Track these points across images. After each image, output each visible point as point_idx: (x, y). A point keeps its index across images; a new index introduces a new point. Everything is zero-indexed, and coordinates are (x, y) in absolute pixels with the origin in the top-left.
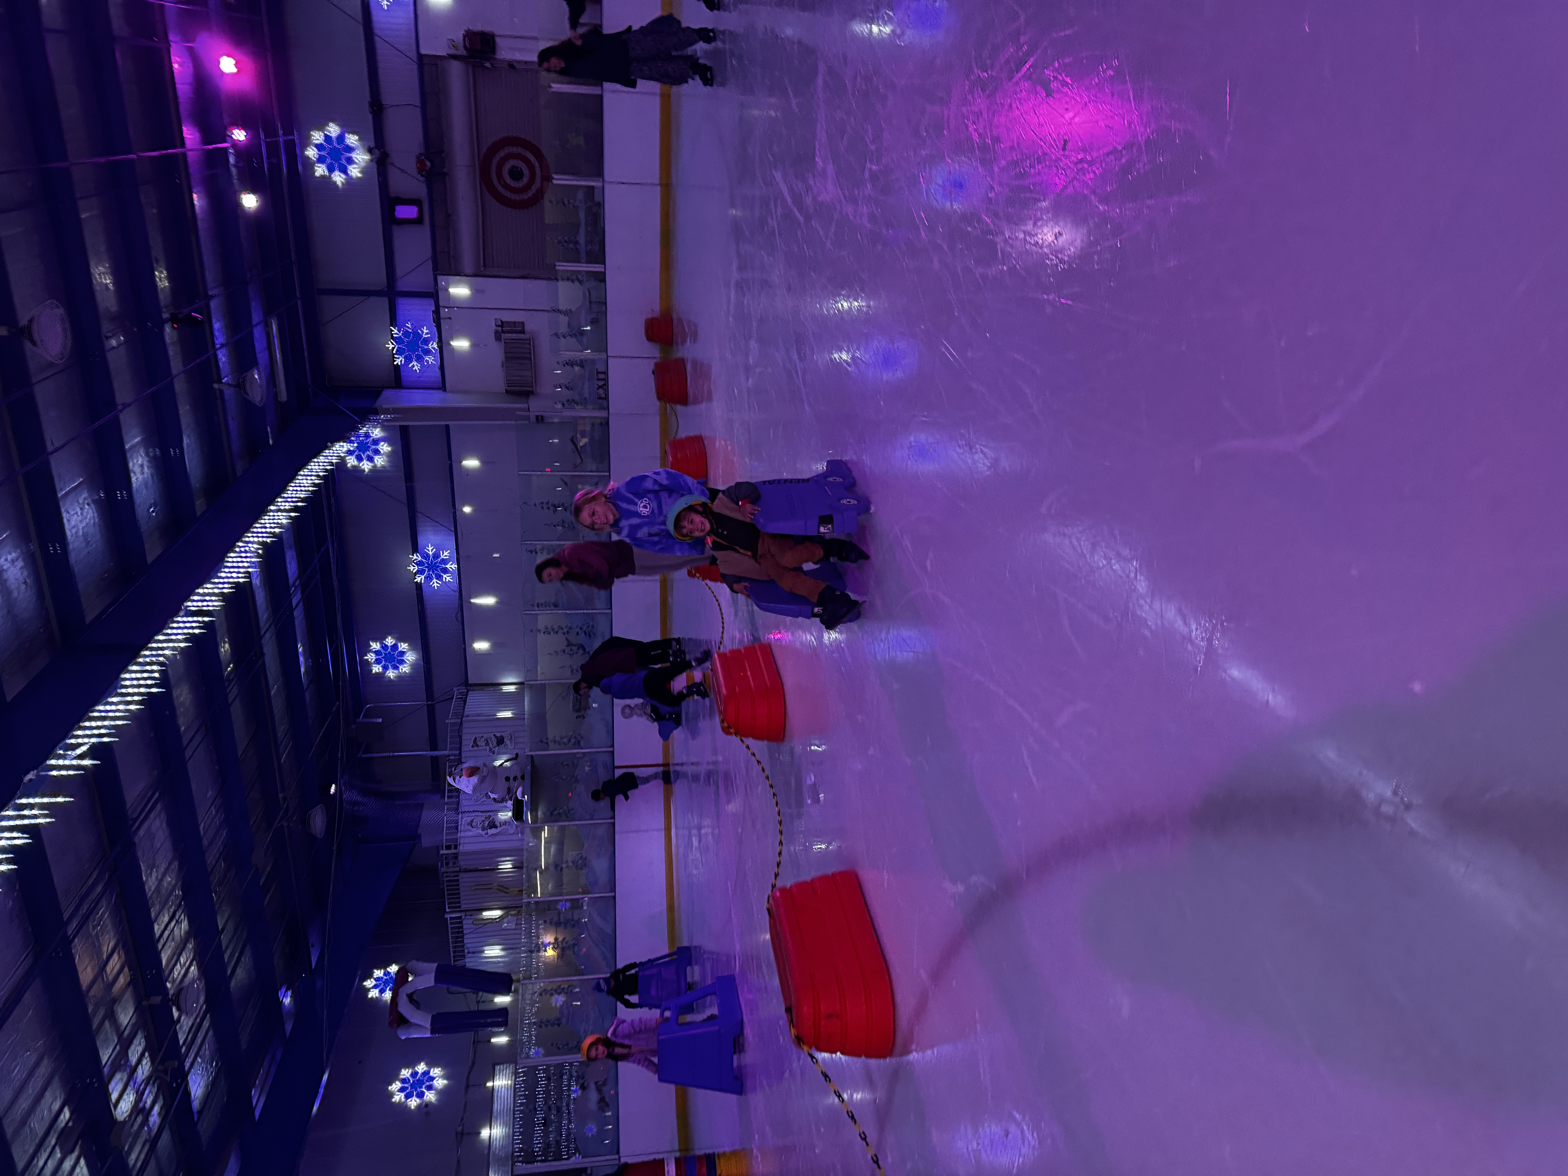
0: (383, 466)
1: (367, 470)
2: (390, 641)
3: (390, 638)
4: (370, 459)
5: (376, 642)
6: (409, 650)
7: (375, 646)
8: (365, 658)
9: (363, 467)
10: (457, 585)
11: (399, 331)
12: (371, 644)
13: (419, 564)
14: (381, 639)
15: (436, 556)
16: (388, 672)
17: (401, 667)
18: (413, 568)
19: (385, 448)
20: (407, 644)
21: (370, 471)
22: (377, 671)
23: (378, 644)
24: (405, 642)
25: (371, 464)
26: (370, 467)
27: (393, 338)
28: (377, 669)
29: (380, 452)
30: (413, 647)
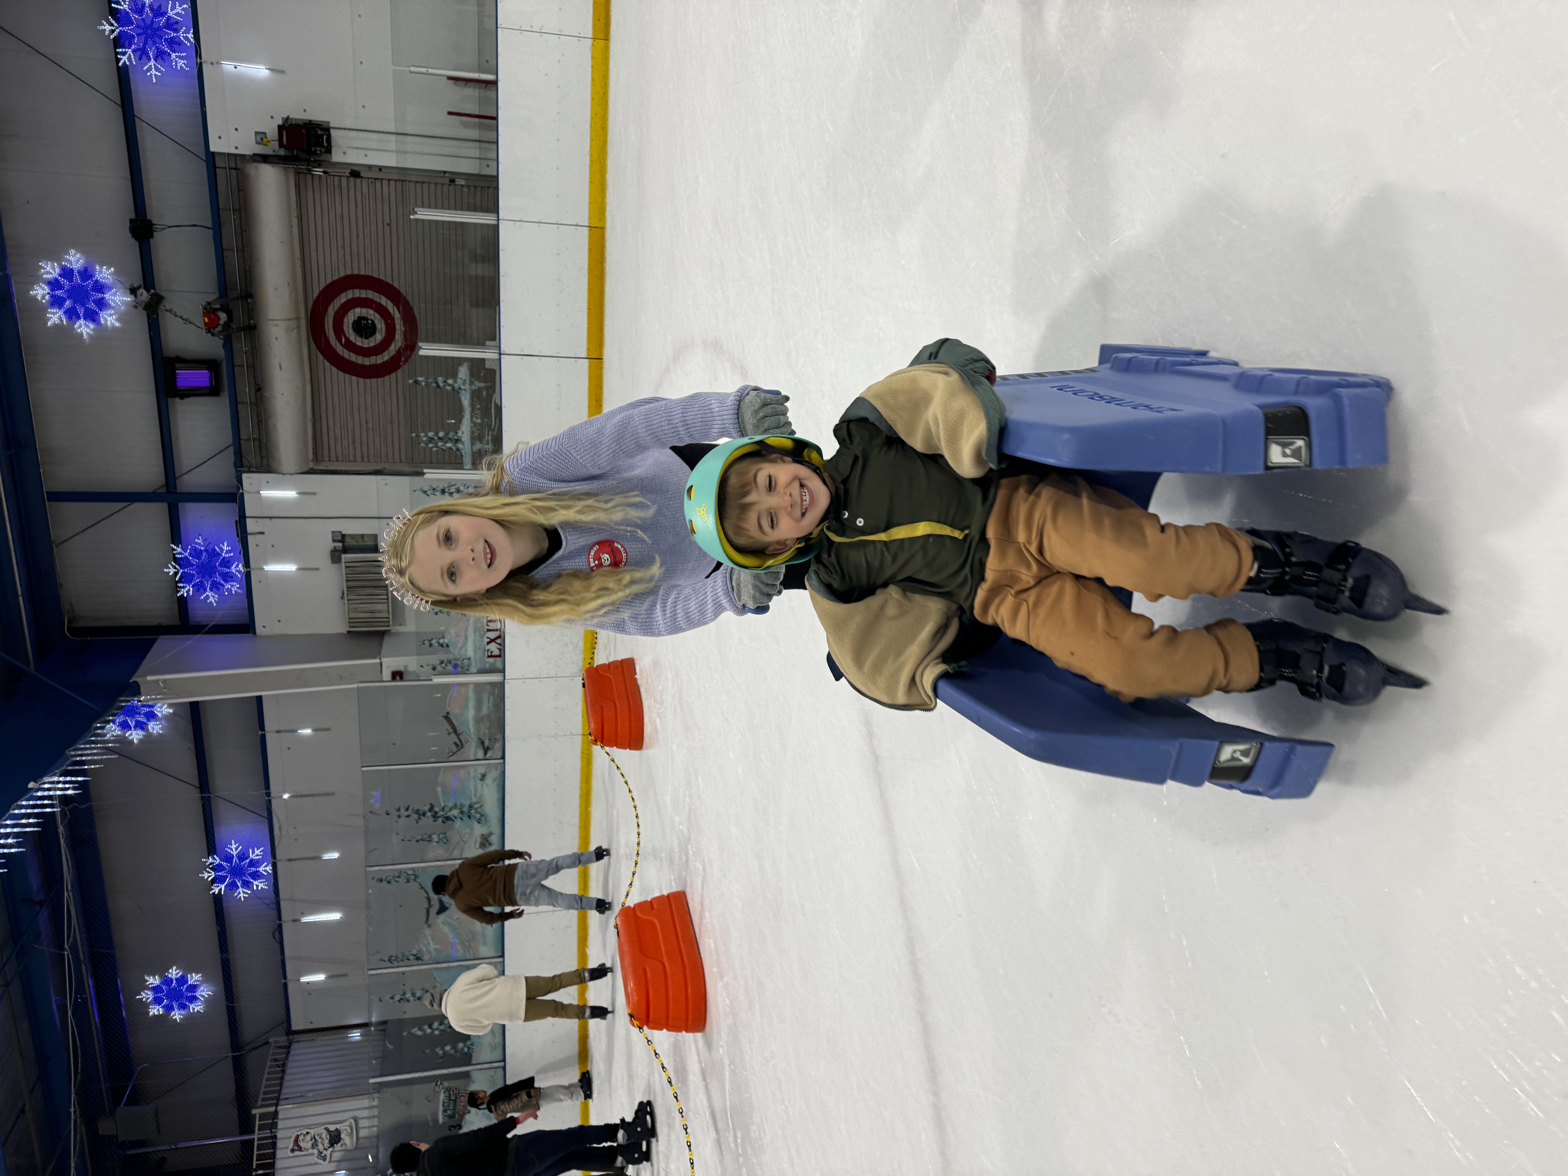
1: (136, 741)
2: (174, 973)
3: (174, 968)
4: (142, 726)
5: (153, 975)
6: (204, 982)
7: (153, 981)
8: (137, 997)
9: (131, 738)
10: (271, 890)
11: (184, 549)
12: (146, 978)
13: (216, 868)
14: (160, 970)
15: (242, 856)
16: (172, 1014)
17: (192, 1006)
18: (208, 876)
19: (163, 710)
20: (200, 975)
21: (142, 742)
22: (157, 1013)
23: (157, 977)
24: (197, 972)
25: (142, 733)
26: (141, 737)
27: (174, 560)
28: (155, 1011)
30: (209, 979)
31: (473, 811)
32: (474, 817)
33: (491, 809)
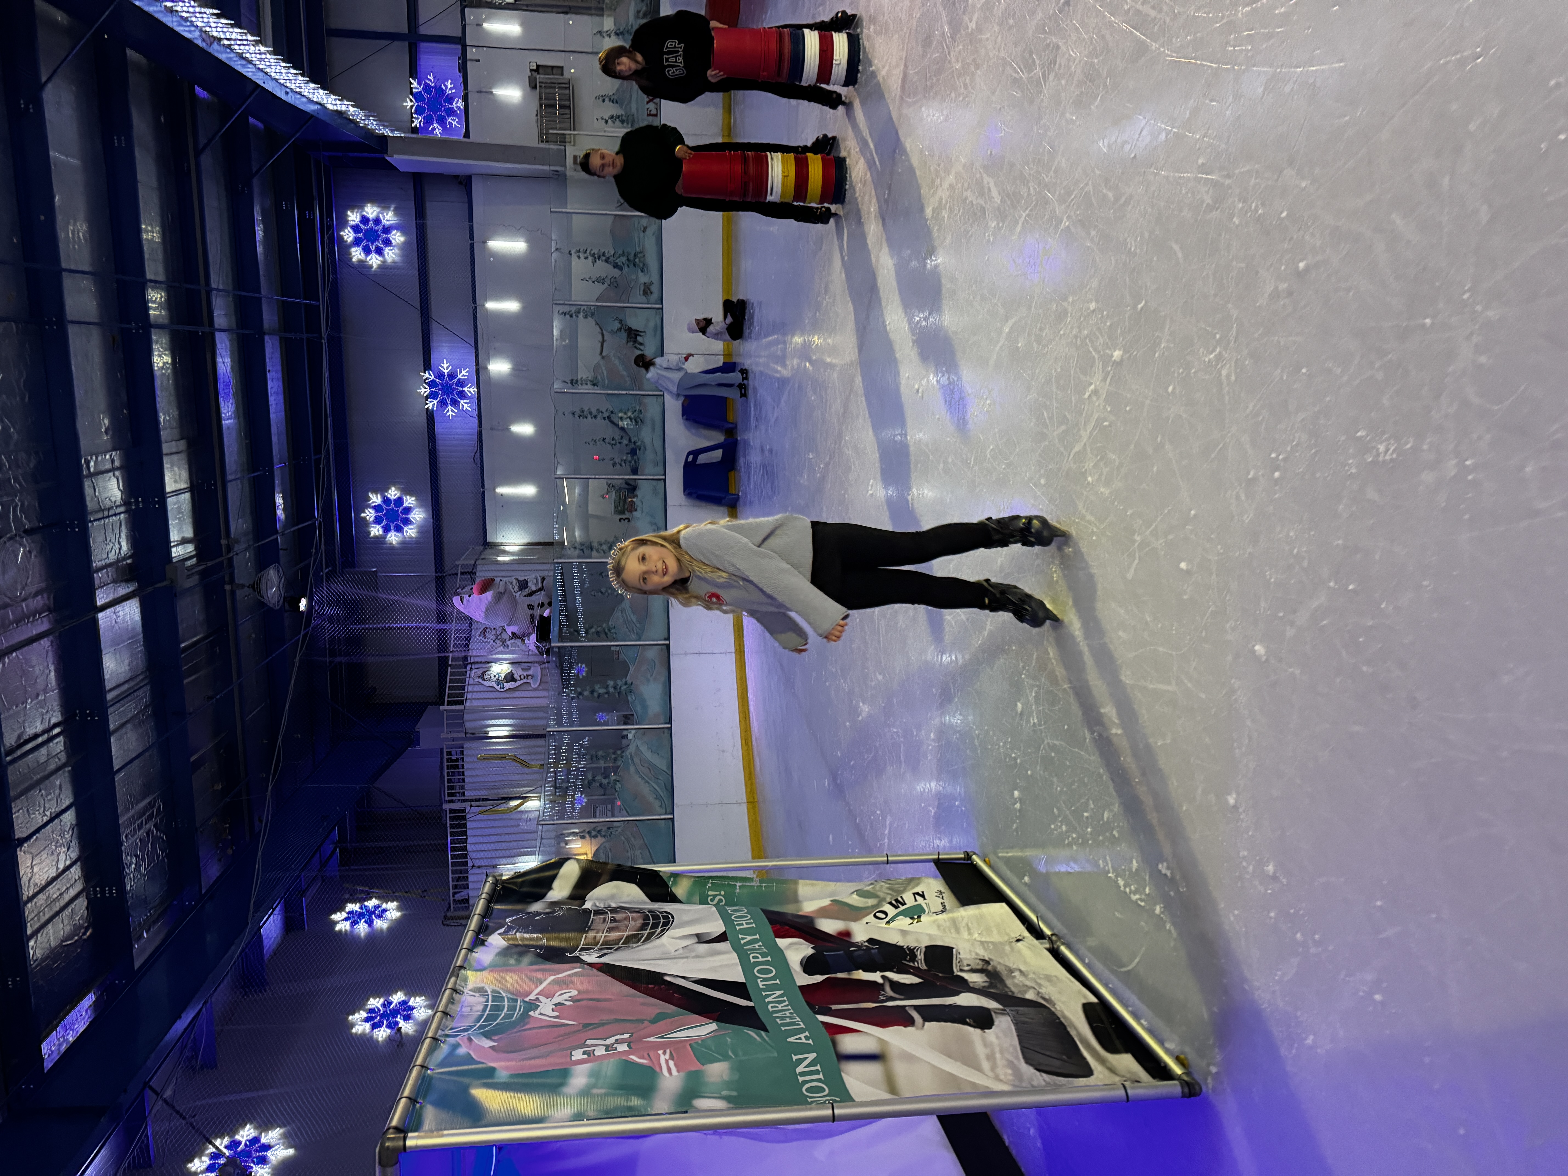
0: (394, 262)
1: (375, 266)
2: (393, 493)
3: (393, 489)
4: (379, 252)
5: (376, 494)
6: (417, 507)
7: (376, 499)
8: (363, 515)
9: (370, 263)
10: (475, 414)
11: (419, 84)
12: (371, 495)
13: (431, 384)
14: (382, 489)
15: (452, 376)
16: (389, 535)
17: (406, 529)
18: (424, 391)
19: (397, 238)
20: (413, 498)
21: (379, 267)
22: (377, 534)
23: (379, 496)
24: (411, 495)
25: (380, 258)
26: (379, 262)
27: (412, 93)
28: (376, 531)
29: (391, 243)
30: (421, 503)
31: (637, 260)
32: (639, 266)
33: (651, 260)
